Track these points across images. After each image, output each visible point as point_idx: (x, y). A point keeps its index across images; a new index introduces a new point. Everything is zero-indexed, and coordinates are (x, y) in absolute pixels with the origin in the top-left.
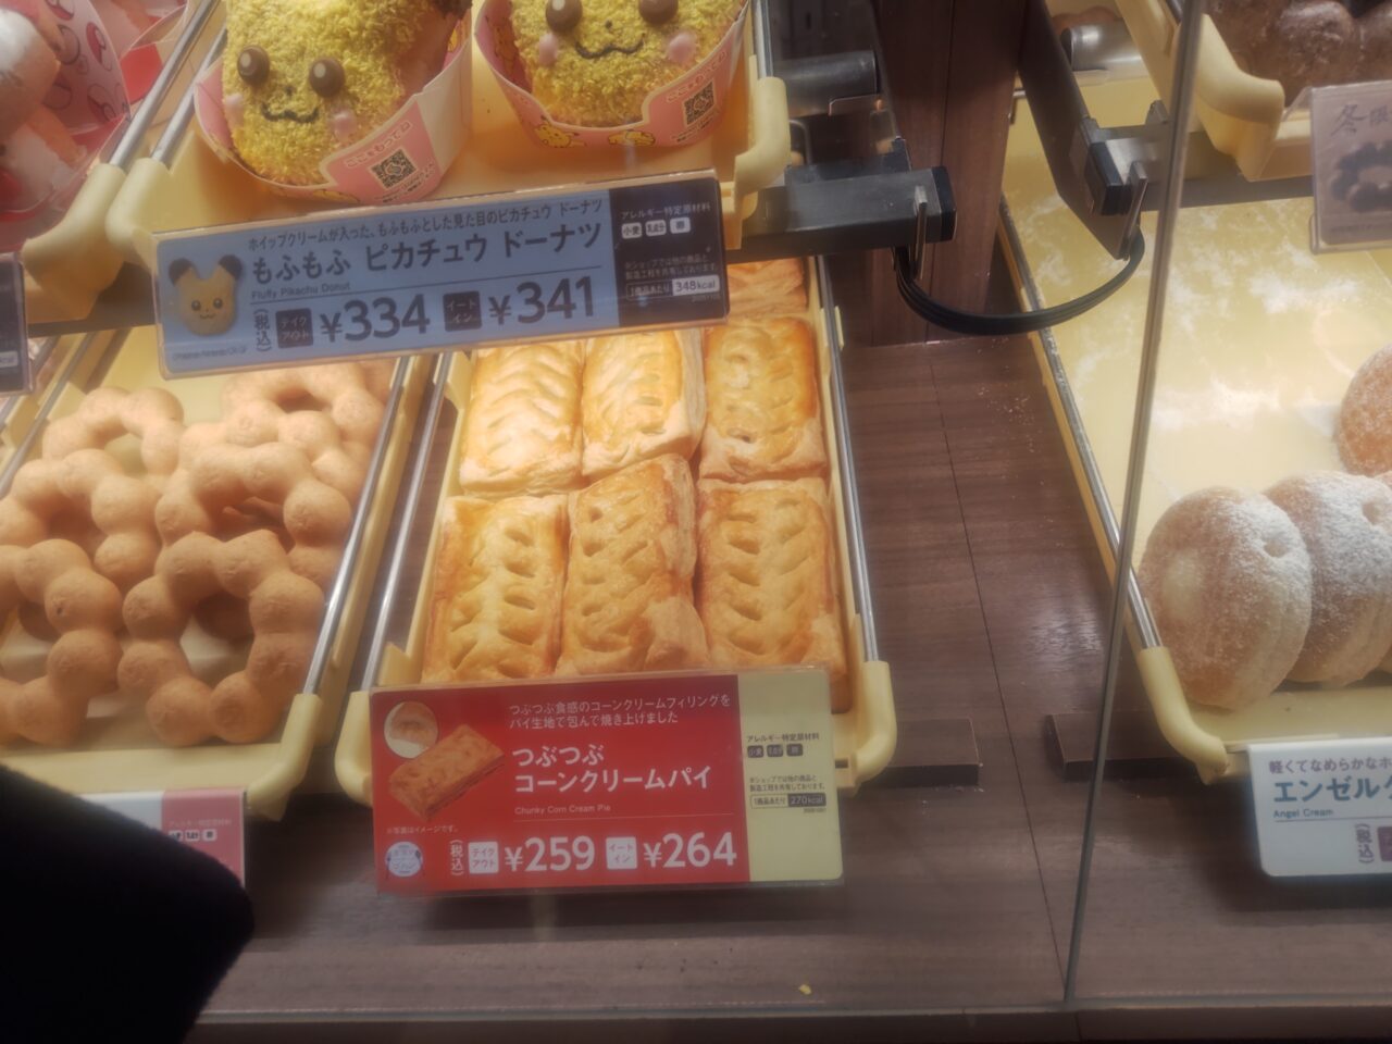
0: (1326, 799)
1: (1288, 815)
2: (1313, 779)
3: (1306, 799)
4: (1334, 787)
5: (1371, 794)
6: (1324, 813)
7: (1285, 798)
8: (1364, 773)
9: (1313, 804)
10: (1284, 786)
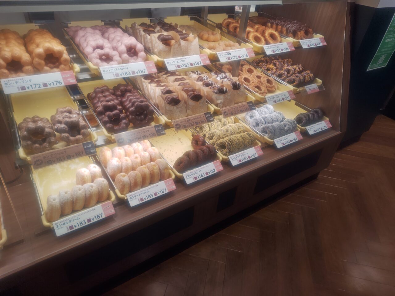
0: (63, 226)
1: (58, 229)
2: (60, 224)
3: (60, 226)
4: (63, 224)
5: (67, 223)
6: (62, 227)
7: (58, 227)
8: (66, 221)
9: (61, 227)
10: (57, 226)
